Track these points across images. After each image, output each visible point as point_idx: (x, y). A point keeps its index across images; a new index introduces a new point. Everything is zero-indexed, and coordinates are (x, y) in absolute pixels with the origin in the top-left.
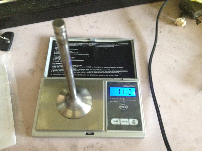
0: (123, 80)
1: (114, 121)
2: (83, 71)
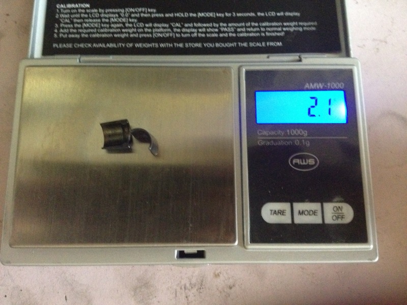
2: (161, 30)
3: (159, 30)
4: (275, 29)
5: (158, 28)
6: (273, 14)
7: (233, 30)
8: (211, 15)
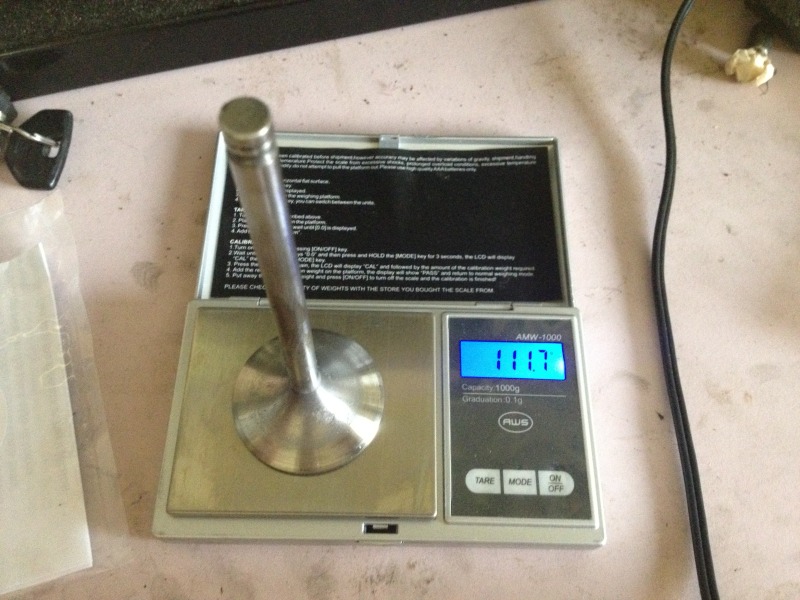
0: (512, 309)
1: (478, 480)
2: (352, 272)
3: (349, 272)
4: (485, 274)
5: (349, 269)
6: (483, 257)
7: (436, 273)
8: (411, 256)
